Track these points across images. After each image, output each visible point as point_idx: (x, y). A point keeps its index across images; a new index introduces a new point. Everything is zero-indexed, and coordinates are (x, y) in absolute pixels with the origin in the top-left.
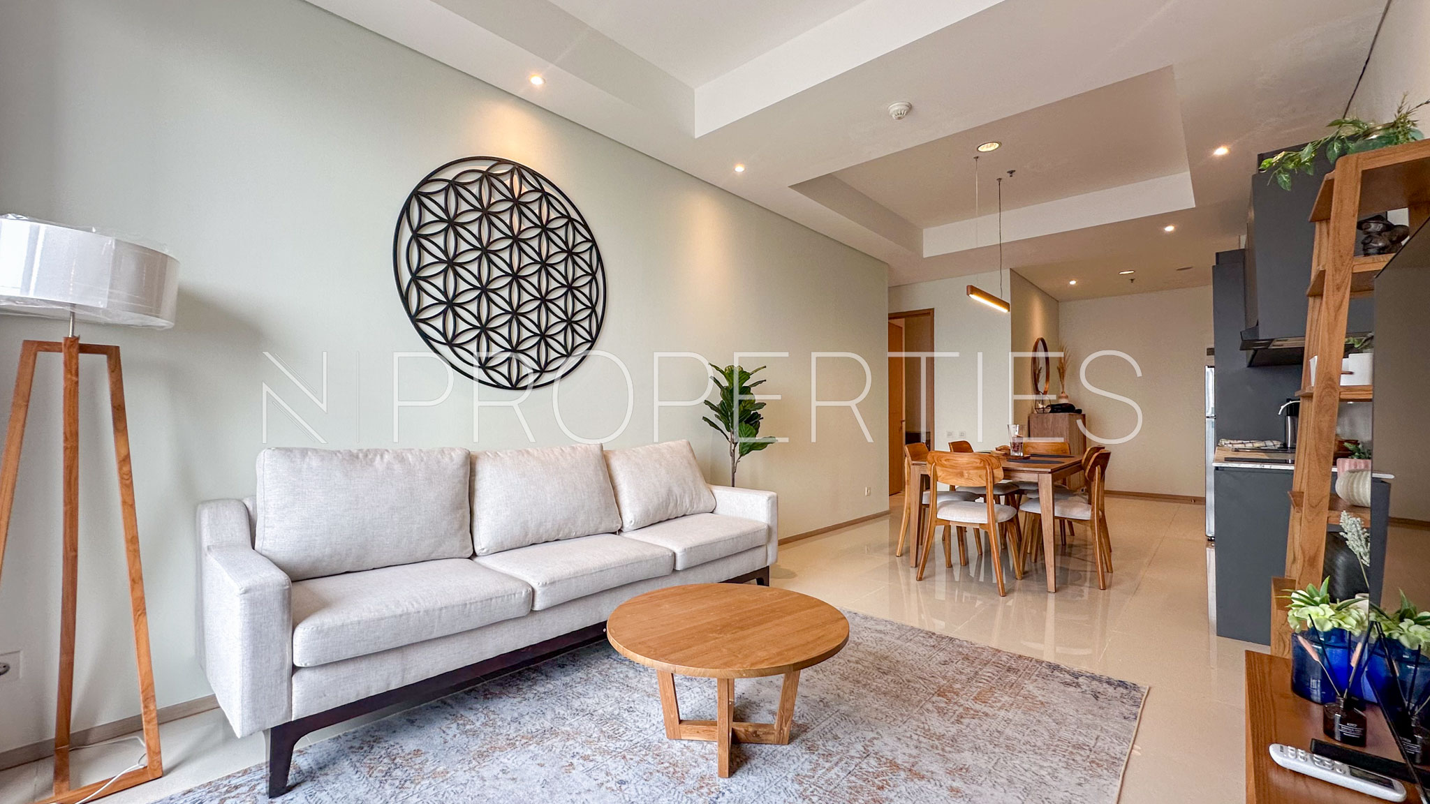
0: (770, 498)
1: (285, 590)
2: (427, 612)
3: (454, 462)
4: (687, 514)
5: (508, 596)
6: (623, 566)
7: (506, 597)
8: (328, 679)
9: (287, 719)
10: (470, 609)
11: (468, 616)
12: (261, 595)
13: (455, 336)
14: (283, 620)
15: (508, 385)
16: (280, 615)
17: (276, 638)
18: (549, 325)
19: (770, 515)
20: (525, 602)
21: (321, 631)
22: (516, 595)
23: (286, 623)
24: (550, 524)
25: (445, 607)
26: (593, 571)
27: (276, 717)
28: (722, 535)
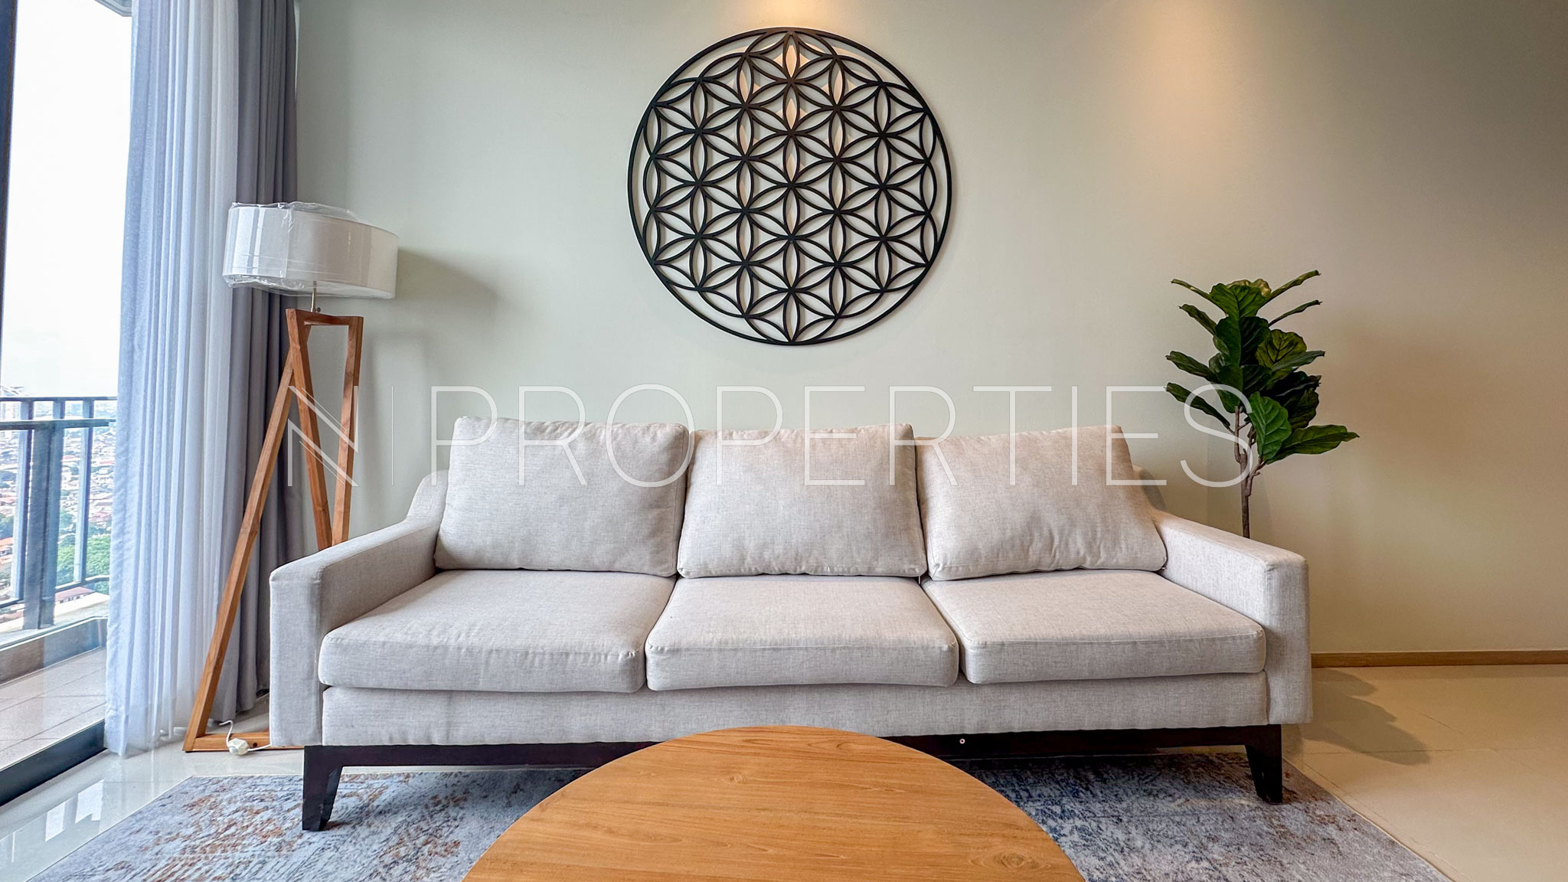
0: (1273, 567)
1: (315, 584)
2: (470, 651)
3: (655, 444)
4: (1087, 565)
5: (595, 655)
6: (825, 649)
7: (591, 656)
8: (357, 706)
9: (315, 740)
10: (533, 662)
11: (530, 672)
12: (288, 585)
13: (707, 277)
14: (311, 620)
15: (783, 338)
16: (308, 614)
17: (304, 641)
18: (849, 247)
19: (1276, 608)
20: (623, 672)
21: (341, 645)
22: (609, 657)
23: (315, 624)
24: (781, 547)
25: (497, 650)
26: (758, 647)
27: (302, 736)
28: (1102, 631)
